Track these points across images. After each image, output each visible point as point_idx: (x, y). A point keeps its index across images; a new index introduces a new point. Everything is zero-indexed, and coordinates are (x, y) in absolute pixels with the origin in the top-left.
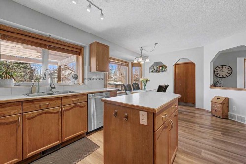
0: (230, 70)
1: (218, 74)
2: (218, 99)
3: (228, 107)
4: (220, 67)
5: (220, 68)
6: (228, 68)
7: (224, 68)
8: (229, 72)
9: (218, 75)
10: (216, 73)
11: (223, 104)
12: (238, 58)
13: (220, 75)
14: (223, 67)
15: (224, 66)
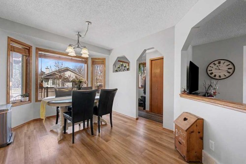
0: (231, 66)
1: (212, 73)
2: (185, 119)
3: (202, 138)
4: (216, 62)
5: (215, 64)
6: (229, 63)
7: (221, 64)
8: (229, 70)
9: (212, 76)
10: (209, 72)
11: (190, 131)
12: (244, 47)
13: (215, 76)
14: (219, 63)
15: (222, 62)
